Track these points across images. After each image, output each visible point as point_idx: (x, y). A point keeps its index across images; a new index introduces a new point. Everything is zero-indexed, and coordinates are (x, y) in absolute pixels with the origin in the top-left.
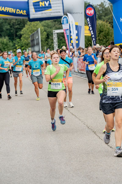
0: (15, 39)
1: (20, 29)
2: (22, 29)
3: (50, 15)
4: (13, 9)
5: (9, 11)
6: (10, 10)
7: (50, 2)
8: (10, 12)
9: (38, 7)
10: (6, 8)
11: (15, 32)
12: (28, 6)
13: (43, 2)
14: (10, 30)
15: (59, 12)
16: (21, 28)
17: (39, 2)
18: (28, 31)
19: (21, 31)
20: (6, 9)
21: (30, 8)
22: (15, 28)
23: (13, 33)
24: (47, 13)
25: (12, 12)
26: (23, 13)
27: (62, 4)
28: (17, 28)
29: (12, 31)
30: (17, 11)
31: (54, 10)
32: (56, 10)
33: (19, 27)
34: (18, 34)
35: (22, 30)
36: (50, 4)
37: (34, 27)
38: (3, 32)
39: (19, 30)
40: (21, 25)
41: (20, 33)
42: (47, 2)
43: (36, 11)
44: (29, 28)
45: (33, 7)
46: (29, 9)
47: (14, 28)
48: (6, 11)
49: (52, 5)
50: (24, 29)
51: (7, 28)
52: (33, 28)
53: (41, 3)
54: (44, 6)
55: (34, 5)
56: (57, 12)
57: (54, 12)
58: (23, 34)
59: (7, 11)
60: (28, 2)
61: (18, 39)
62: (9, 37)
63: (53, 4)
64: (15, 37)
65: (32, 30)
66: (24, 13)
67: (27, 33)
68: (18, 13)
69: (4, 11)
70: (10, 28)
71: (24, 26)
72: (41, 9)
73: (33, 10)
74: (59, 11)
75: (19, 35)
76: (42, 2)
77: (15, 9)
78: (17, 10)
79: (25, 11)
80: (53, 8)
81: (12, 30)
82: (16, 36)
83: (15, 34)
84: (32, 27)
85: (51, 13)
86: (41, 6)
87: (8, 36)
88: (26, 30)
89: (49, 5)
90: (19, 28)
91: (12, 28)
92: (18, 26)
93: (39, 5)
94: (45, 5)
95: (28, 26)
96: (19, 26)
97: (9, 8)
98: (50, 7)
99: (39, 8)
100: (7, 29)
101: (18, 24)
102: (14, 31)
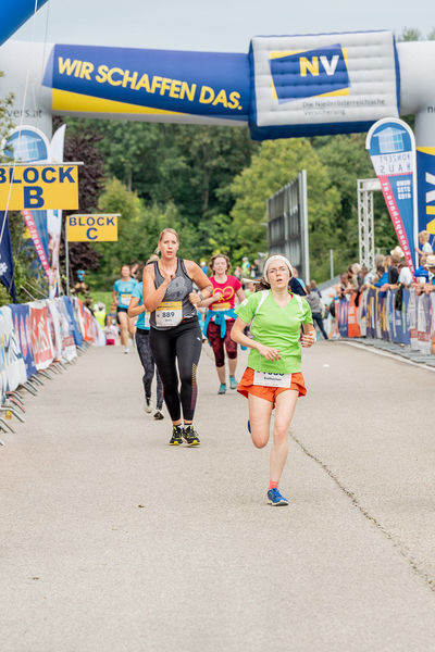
0: (206, 214)
1: (231, 173)
2: (238, 172)
3: (343, 113)
4: (185, 85)
5: (167, 92)
6: (173, 89)
7: (342, 58)
8: (172, 95)
9: (291, 77)
10: (156, 79)
11: (206, 185)
12: (252, 74)
13: (315, 59)
14: (187, 175)
15: (382, 102)
16: (232, 168)
17: (295, 59)
18: (264, 182)
19: (232, 181)
20: (155, 85)
21: (256, 84)
22: (208, 170)
23: (199, 191)
24: (330, 104)
25: (182, 97)
26: (229, 100)
27: (394, 71)
28: (217, 170)
29: (194, 181)
30: (203, 95)
31: (358, 93)
32: (369, 93)
33: (226, 166)
34: (219, 192)
35: (237, 178)
36: (342, 68)
37: (287, 166)
38: (156, 185)
39: (226, 176)
40: (235, 155)
41: (228, 188)
42: (330, 59)
43: (282, 96)
44: (269, 169)
45: (269, 78)
46: (252, 86)
47: (202, 167)
48: (158, 90)
49: (351, 74)
50: (247, 172)
51: (176, 167)
52: (283, 170)
53: (304, 64)
54: (315, 73)
55: (273, 72)
56: (372, 103)
57: (359, 104)
58: (241, 196)
59: (162, 93)
60: (250, 59)
61: (221, 216)
62: (182, 207)
63: (356, 69)
64: (205, 206)
65: (277, 180)
66: (233, 101)
67: (256, 191)
68: (208, 101)
69: (148, 90)
70: (189, 167)
71: (247, 163)
72: (303, 88)
73: (272, 91)
74: (381, 97)
75: (223, 196)
76: (310, 60)
77: (194, 86)
78: (205, 89)
79: (235, 95)
80: (353, 86)
81: (194, 175)
82: (213, 200)
83: (207, 193)
84: (278, 166)
85: (348, 104)
86: (303, 74)
87: (178, 201)
88: (256, 176)
89: (341, 74)
90: (227, 171)
91: (196, 169)
92: (221, 158)
93: (297, 71)
94: (322, 70)
95: (265, 162)
96: (227, 161)
97: (169, 81)
98: (341, 80)
99: (296, 84)
100: (175, 173)
101: (222, 153)
102: (202, 182)
